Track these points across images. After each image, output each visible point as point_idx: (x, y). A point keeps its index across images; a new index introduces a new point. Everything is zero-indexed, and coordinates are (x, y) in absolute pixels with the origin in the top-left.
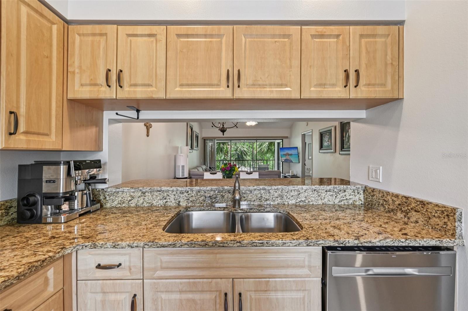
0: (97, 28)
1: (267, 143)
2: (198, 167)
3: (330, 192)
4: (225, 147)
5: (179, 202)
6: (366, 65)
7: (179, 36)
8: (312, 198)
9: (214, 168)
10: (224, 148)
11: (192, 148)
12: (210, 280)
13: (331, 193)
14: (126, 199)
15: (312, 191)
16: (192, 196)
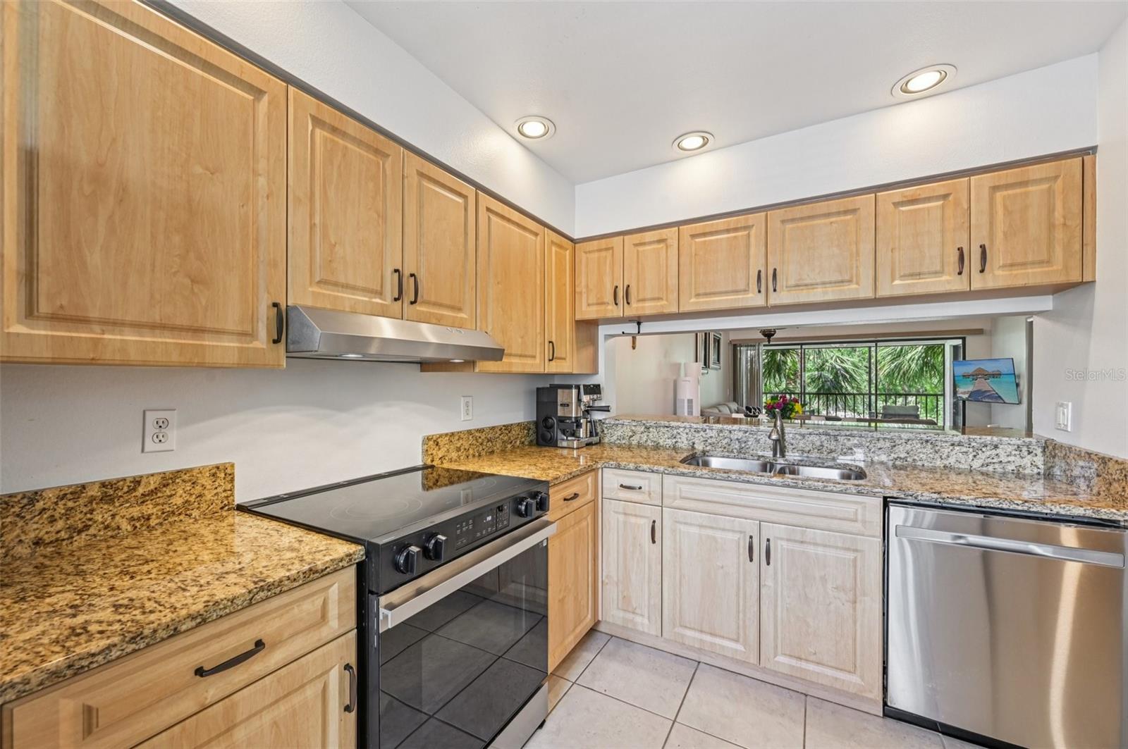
0: (603, 243)
1: (920, 348)
2: (720, 405)
3: (960, 447)
4: (789, 361)
5: (694, 444)
6: (1005, 234)
7: (693, 236)
8: (921, 455)
9: (759, 409)
10: (785, 363)
11: (706, 364)
12: (733, 518)
13: (964, 449)
14: (626, 434)
15: (922, 443)
16: (711, 437)
